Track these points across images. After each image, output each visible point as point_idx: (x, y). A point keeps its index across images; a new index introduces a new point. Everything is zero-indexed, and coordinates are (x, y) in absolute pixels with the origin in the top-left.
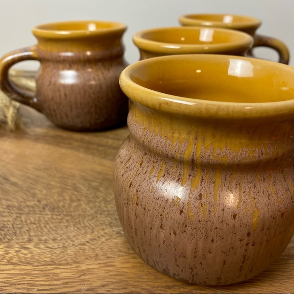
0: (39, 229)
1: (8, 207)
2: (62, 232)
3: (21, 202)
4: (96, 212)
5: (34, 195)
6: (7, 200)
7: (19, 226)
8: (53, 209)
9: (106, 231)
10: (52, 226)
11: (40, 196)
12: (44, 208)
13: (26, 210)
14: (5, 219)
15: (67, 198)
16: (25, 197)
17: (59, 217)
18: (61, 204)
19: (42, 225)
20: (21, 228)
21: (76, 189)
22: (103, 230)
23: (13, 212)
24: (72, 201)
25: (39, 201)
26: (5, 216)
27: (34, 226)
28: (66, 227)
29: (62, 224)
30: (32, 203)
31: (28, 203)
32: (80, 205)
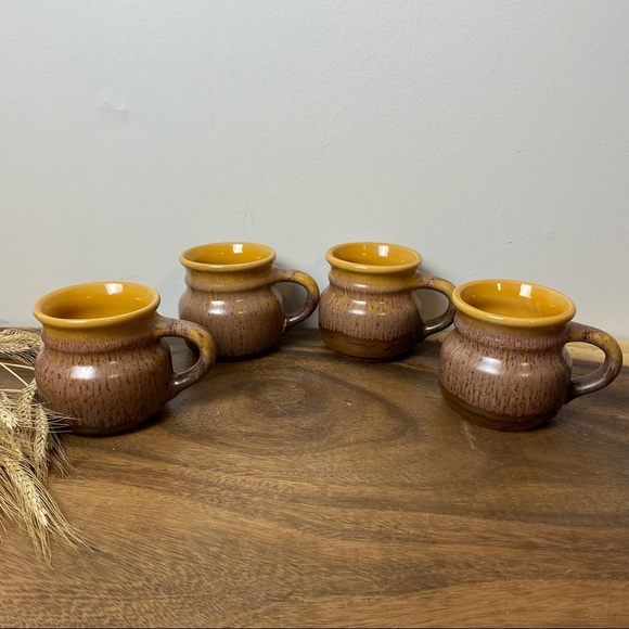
0: (159, 619)
1: (110, 591)
2: (188, 621)
3: (125, 583)
4: (223, 591)
5: (139, 572)
6: (105, 581)
7: (133, 617)
8: (169, 591)
9: (241, 615)
10: (173, 613)
11: (147, 572)
12: (157, 590)
13: (135, 593)
14: (112, 609)
15: (184, 573)
16: (128, 575)
17: (179, 601)
18: (177, 582)
19: (161, 614)
20: (137, 620)
21: (191, 558)
22: (236, 614)
23: (118, 598)
24: (190, 577)
25: (148, 580)
26: (111, 605)
27: (152, 616)
28: (191, 613)
29: (185, 611)
30: (140, 584)
31: (135, 584)
32: (202, 582)
